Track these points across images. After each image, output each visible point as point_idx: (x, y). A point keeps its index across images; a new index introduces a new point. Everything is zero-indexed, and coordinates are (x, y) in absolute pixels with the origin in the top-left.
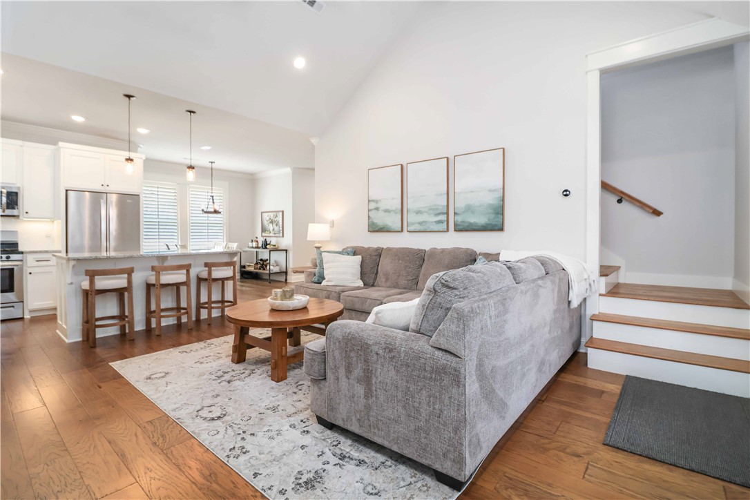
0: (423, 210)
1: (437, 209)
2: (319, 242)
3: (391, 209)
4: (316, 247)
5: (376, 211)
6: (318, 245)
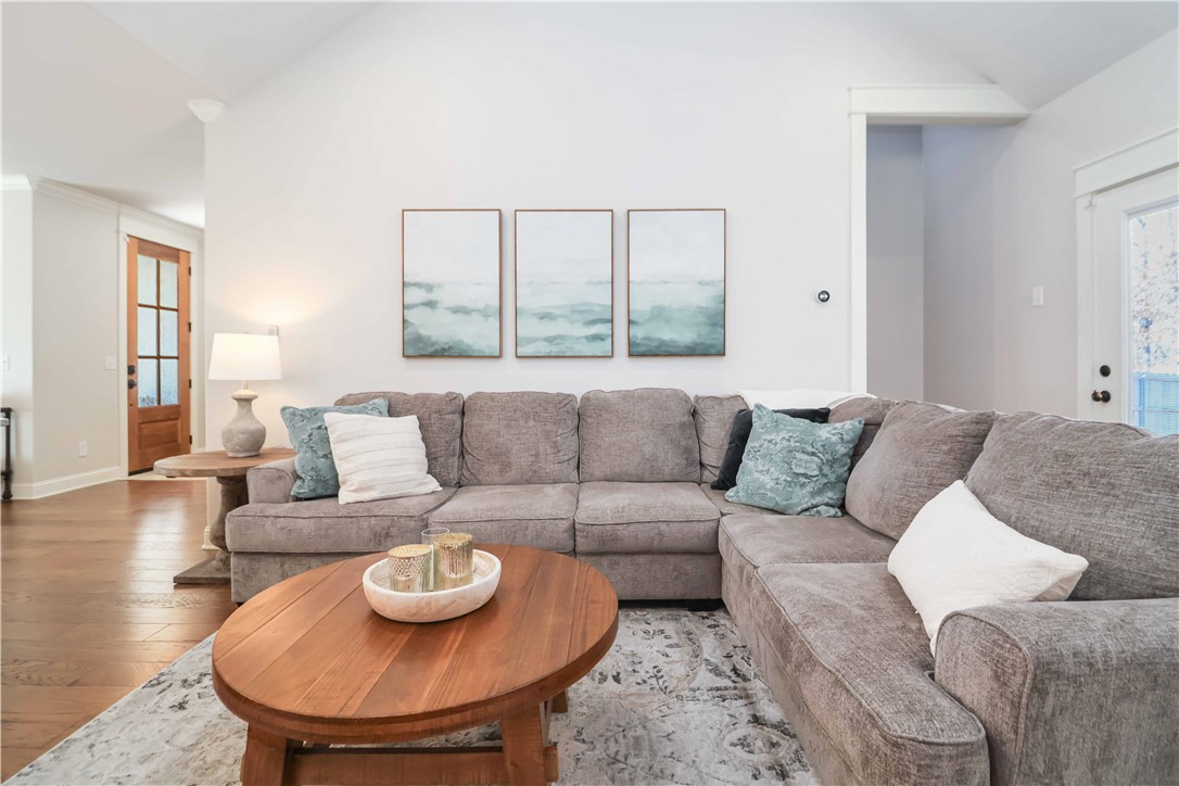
2: (247, 385)
4: (237, 398)
6: (248, 393)
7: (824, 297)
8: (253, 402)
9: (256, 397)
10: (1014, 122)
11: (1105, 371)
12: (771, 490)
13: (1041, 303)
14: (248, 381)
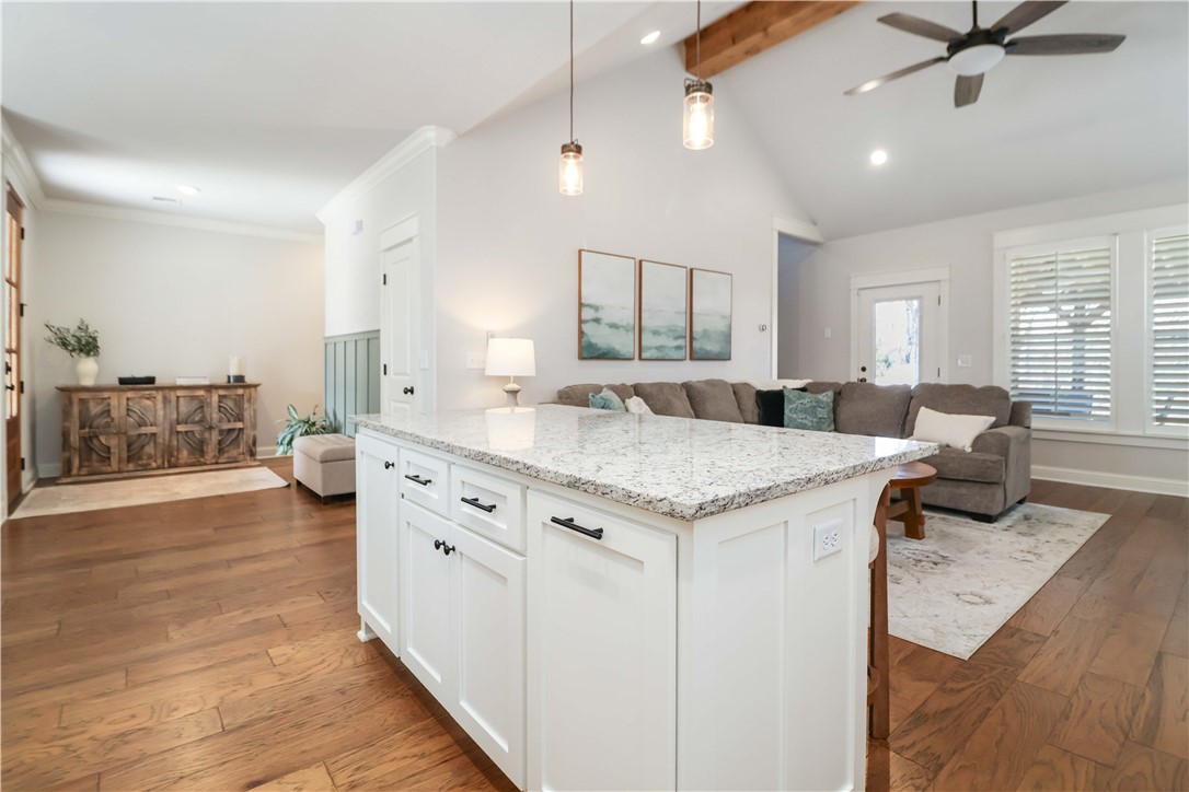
0: (662, 330)
1: (676, 331)
3: (620, 323)
4: (510, 392)
5: (595, 324)
6: (514, 386)
7: (764, 328)
10: (816, 244)
11: (864, 369)
13: (829, 335)
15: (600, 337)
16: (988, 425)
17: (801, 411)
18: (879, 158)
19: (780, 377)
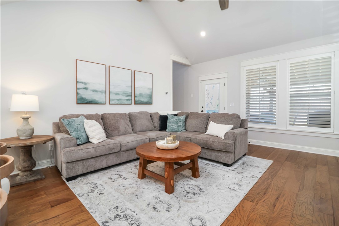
0: (119, 93)
1: (127, 93)
2: (27, 113)
3: (98, 90)
4: (24, 118)
5: (85, 90)
6: (27, 116)
7: (167, 93)
8: (29, 119)
9: (30, 117)
10: (188, 66)
11: (203, 107)
12: (175, 128)
13: (193, 96)
14: (27, 112)
15: (87, 95)
16: (231, 128)
17: (172, 123)
18: (203, 34)
19: (173, 110)
